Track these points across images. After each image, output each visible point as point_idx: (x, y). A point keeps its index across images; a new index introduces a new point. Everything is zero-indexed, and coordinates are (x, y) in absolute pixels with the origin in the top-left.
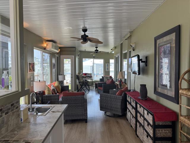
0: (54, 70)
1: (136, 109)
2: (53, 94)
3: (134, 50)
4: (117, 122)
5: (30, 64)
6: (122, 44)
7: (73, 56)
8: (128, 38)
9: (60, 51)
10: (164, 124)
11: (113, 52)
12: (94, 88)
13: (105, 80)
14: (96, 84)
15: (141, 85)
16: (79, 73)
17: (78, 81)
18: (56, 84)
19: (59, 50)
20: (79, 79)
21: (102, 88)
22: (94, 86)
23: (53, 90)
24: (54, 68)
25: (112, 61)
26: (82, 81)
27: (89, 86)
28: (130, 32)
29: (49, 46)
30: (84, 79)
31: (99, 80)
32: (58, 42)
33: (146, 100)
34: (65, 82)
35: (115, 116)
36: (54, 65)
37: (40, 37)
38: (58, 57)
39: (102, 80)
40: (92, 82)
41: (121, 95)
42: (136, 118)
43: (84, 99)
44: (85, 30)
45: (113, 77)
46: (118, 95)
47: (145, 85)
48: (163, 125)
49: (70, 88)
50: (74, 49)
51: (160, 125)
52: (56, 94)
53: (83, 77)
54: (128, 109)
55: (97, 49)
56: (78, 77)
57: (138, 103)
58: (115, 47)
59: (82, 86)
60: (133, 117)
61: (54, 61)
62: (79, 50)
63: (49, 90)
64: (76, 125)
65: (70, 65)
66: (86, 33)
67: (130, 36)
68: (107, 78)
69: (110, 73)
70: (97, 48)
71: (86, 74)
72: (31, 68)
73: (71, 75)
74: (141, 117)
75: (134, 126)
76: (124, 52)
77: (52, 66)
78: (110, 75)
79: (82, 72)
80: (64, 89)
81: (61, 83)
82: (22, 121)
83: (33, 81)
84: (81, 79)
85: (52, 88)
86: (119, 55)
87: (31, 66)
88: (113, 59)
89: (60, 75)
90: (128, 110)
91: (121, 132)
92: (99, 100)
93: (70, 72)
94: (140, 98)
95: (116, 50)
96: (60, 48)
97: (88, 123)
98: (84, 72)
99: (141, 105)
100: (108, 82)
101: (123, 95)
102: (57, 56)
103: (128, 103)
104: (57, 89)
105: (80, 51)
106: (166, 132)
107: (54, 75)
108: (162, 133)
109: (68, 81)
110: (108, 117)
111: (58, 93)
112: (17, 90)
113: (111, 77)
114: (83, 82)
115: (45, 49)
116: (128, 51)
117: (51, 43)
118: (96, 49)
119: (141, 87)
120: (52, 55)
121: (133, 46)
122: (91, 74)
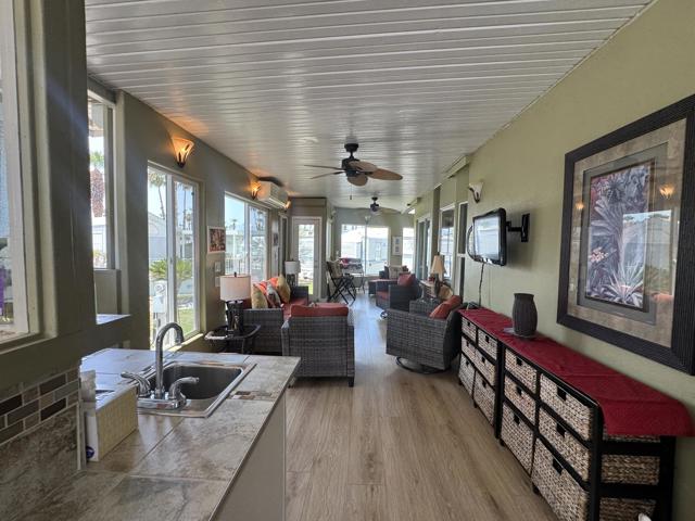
0: (275, 249)
1: (499, 364)
2: (270, 306)
3: (477, 201)
4: (433, 388)
5: (212, 231)
6: (439, 189)
7: (320, 218)
8: (458, 171)
9: (291, 207)
10: (630, 440)
11: (413, 212)
12: (367, 292)
13: (392, 274)
14: (371, 284)
15: (518, 296)
16: (333, 258)
17: (329, 276)
18: (280, 281)
19: (289, 203)
20: (331, 271)
21: (387, 296)
22: (367, 287)
23: (272, 295)
24: (275, 244)
25: (409, 233)
26: (338, 275)
27: (354, 287)
28: (467, 155)
29: (263, 191)
30: (344, 271)
31: (376, 273)
32: (286, 184)
33: (533, 340)
34: (301, 275)
35: (424, 370)
36: (276, 238)
37: (243, 168)
38: (285, 220)
39: (384, 275)
40: (362, 280)
41: (445, 318)
42: (499, 389)
43: (347, 325)
44: (352, 147)
45: (411, 268)
46: (435, 318)
47: (532, 296)
48: (627, 443)
49: (311, 292)
50: (322, 202)
51: (614, 442)
52: (278, 305)
53: (342, 267)
54: (466, 356)
55: (377, 202)
56: (329, 267)
57: (506, 347)
58: (419, 199)
59: (338, 287)
60: (485, 382)
61: (275, 228)
62: (334, 204)
63: (259, 298)
64: (324, 392)
65: (313, 240)
66: (354, 154)
67: (467, 166)
68: (396, 270)
69: (403, 259)
70: (375, 199)
71: (347, 260)
72: (217, 243)
73: (315, 261)
74: (520, 394)
75: (489, 411)
76: (443, 209)
77: (272, 239)
78: (404, 264)
79: (340, 255)
80: (298, 293)
81: (291, 279)
82: (95, 458)
83: (222, 273)
84: (335, 270)
85: (269, 291)
86: (429, 216)
87: (216, 237)
88: (412, 226)
89: (289, 261)
90: (464, 360)
91: (449, 422)
92: (380, 323)
93: (312, 255)
94: (512, 331)
95: (422, 205)
96: (290, 199)
97: (355, 388)
98: (343, 256)
99: (520, 356)
100: (401, 281)
101: (450, 318)
102: (283, 216)
103: (464, 340)
104: (281, 294)
105: (336, 208)
106: (637, 466)
107: (274, 260)
108: (620, 468)
109: (307, 275)
110: (407, 372)
111: (282, 302)
112: (35, 330)
113: (405, 269)
114: (341, 279)
115: (254, 197)
116: (457, 207)
117: (269, 184)
118: (372, 202)
119: (516, 302)
120: (273, 213)
121: (478, 189)
122: (360, 260)
